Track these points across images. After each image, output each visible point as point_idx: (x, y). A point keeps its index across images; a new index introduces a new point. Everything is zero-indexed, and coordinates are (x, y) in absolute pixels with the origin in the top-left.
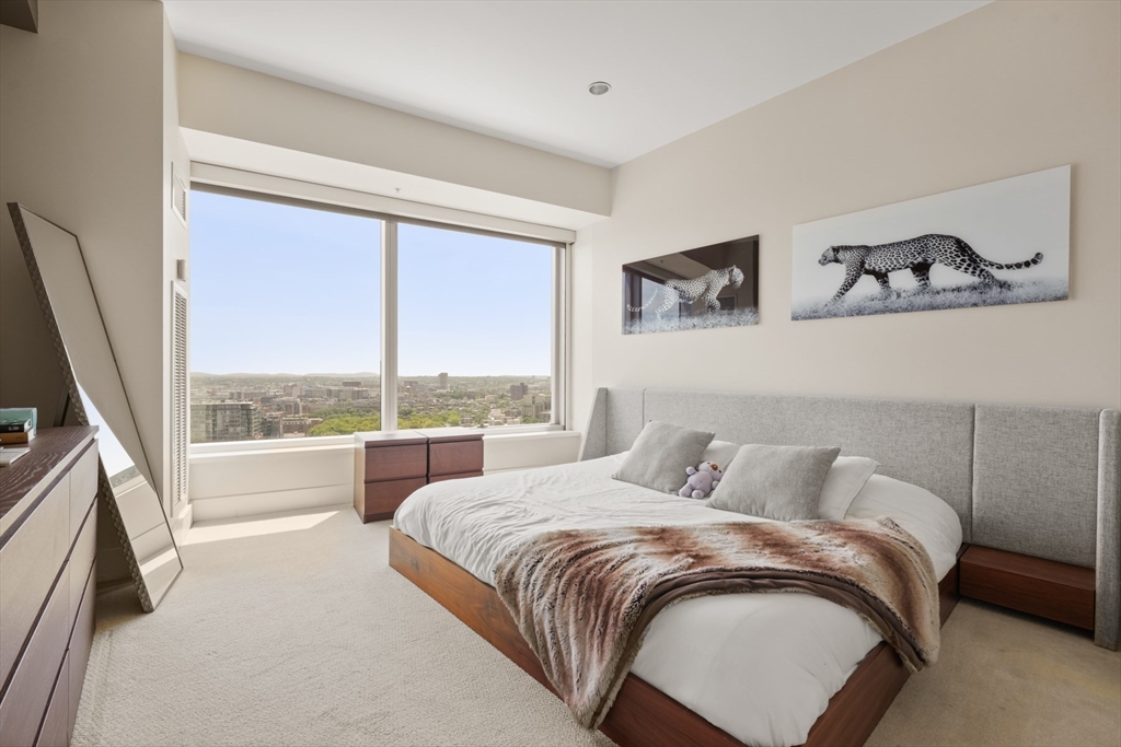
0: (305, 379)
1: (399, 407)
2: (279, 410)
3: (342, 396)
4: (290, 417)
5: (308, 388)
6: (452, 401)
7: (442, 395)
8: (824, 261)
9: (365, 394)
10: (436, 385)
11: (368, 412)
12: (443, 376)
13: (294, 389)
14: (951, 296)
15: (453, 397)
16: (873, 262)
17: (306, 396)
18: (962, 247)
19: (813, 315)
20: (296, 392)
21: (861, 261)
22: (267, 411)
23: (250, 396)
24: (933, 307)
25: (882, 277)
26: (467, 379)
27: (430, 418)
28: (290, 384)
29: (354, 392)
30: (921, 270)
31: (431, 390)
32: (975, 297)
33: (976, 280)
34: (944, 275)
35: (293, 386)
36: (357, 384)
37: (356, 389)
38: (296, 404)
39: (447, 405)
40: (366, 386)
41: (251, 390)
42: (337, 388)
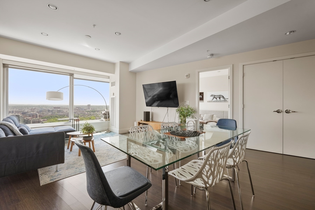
0: (39, 106)
1: (74, 115)
2: (30, 117)
3: (54, 112)
4: (34, 119)
5: (40, 109)
6: (92, 113)
7: (89, 111)
8: (211, 96)
9: (62, 111)
10: (86, 108)
11: (63, 117)
12: (89, 106)
13: (35, 109)
14: (222, 101)
15: (92, 112)
16: (216, 97)
17: (40, 112)
18: (223, 97)
19: (210, 102)
20: (36, 110)
21: (214, 97)
22: (25, 117)
23: (18, 112)
24: (221, 102)
25: (216, 98)
26: (96, 106)
27: (85, 118)
28: (34, 108)
29: (58, 110)
30: (220, 98)
31: (85, 110)
32: (223, 101)
33: (224, 100)
34: (222, 99)
35: (34, 109)
36: (59, 108)
37: (59, 109)
38: (36, 114)
39: (90, 114)
40: (62, 109)
41: (18, 110)
42: (52, 109)
